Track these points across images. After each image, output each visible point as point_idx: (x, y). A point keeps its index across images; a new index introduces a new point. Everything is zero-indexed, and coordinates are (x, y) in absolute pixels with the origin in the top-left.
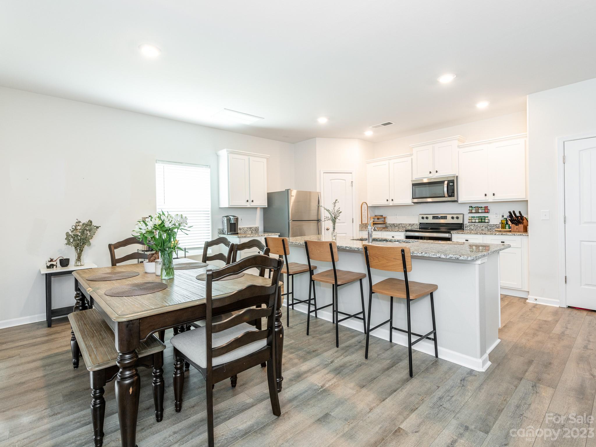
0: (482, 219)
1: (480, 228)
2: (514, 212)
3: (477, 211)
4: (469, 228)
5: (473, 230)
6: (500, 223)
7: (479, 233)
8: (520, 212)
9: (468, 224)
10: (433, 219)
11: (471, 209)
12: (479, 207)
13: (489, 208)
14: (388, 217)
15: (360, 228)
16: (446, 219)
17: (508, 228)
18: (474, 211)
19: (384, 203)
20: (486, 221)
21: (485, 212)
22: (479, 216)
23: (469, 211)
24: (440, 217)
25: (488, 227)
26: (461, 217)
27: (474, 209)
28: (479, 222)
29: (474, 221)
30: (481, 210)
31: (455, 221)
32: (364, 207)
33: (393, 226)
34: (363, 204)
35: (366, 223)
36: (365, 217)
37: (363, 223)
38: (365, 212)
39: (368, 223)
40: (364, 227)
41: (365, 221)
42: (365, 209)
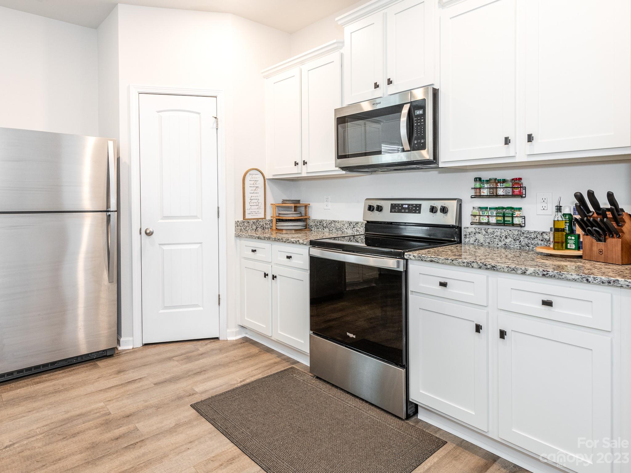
0: (504, 213)
1: (500, 241)
2: (591, 194)
3: (491, 190)
4: (474, 238)
5: (482, 245)
6: (551, 229)
7: (475, 265)
8: (610, 196)
9: (472, 229)
10: (391, 212)
11: (478, 185)
12: (499, 181)
13: (525, 183)
14: (312, 204)
15: (235, 231)
16: (420, 213)
17: (573, 246)
18: (485, 192)
19: (289, 170)
20: (517, 221)
21: (514, 196)
22: (497, 206)
23: (473, 193)
24: (406, 206)
25: (522, 239)
26: (452, 206)
27: (486, 186)
28: (498, 224)
29: (484, 220)
30: (502, 190)
31: (439, 219)
32: (252, 179)
33: (320, 226)
34: (248, 173)
35: (258, 219)
36: (255, 204)
37: (247, 219)
38: (255, 192)
39: (265, 218)
40: (251, 228)
41: (256, 212)
42: (256, 186)
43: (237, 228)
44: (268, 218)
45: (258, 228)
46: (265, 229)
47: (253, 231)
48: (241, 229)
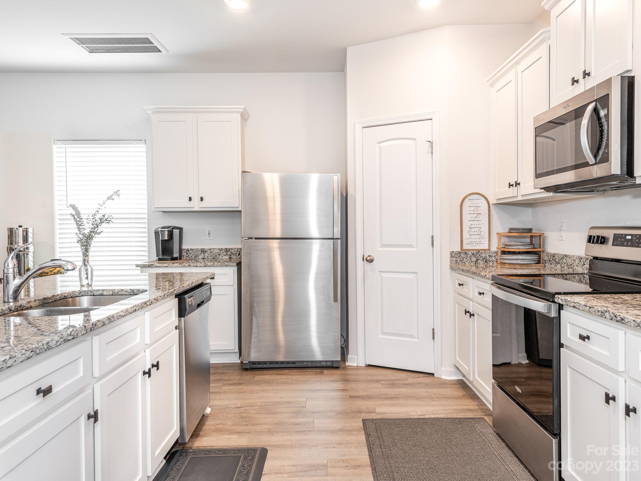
15: (450, 262)
19: (506, 193)
24: (630, 237)
32: (472, 205)
33: (553, 261)
34: (466, 199)
35: (478, 251)
36: (475, 233)
37: (465, 250)
38: (476, 219)
39: (489, 250)
40: (469, 260)
41: (477, 242)
42: (477, 212)
43: (451, 259)
44: (494, 248)
45: (479, 261)
46: (489, 262)
47: (472, 264)
48: (457, 260)
